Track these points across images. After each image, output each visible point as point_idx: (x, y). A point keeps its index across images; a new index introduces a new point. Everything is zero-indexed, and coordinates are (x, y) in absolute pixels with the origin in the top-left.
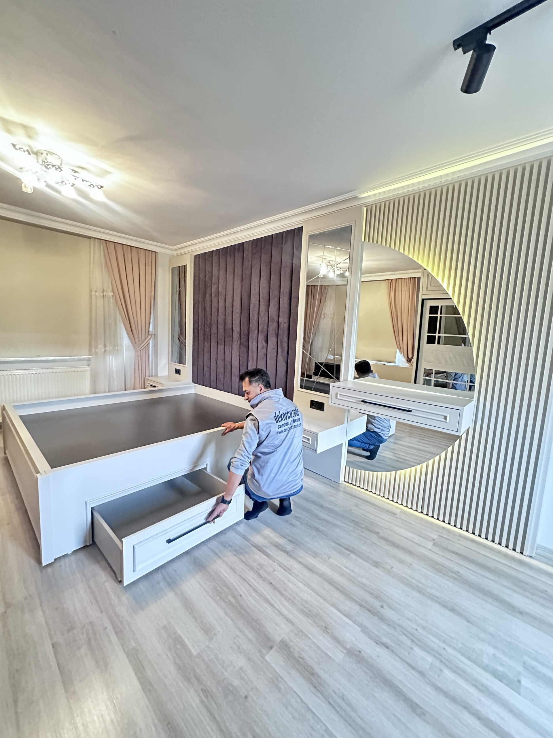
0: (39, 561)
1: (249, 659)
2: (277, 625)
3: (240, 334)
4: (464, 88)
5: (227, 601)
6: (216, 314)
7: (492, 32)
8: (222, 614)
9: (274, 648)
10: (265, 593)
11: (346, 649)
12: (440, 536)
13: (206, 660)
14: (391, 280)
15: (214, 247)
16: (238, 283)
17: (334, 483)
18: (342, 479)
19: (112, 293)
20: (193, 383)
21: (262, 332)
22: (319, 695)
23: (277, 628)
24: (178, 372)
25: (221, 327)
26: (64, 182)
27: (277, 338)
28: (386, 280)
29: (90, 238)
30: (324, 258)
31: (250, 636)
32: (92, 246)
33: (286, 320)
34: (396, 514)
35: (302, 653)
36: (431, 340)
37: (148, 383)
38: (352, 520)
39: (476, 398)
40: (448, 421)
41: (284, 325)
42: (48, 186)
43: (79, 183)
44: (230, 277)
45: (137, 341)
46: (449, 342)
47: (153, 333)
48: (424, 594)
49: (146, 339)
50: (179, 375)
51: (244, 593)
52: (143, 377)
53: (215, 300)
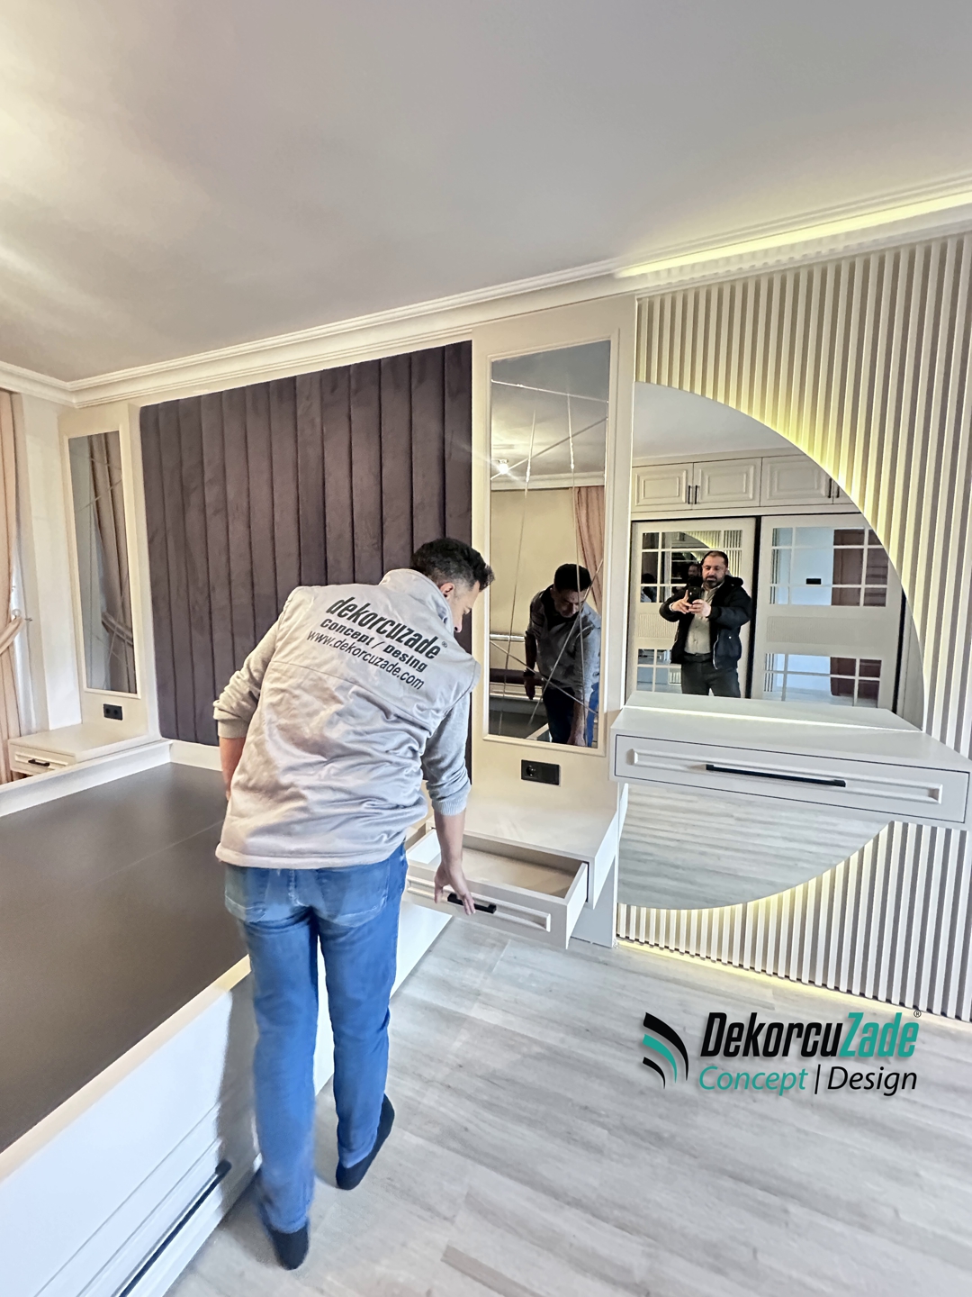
6: (224, 559)
15: (201, 386)
17: (596, 949)
18: (612, 934)
20: (164, 737)
24: (113, 712)
37: (18, 757)
40: (940, 801)
44: (258, 464)
47: (24, 616)
49: (1, 633)
50: (119, 721)
53: (216, 525)
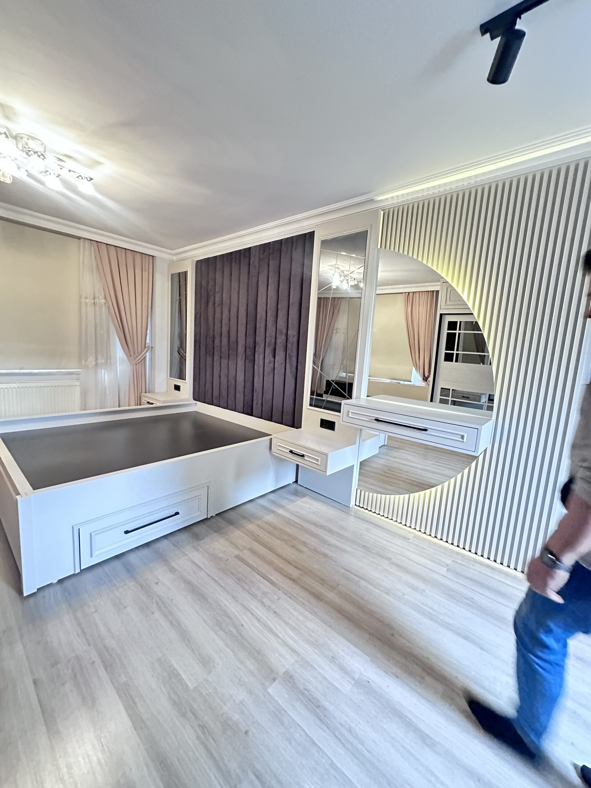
0: (20, 591)
1: (250, 692)
2: (281, 655)
3: (246, 347)
4: (491, 79)
5: (227, 631)
6: (220, 324)
7: (522, 16)
8: (222, 645)
9: (277, 680)
10: (268, 622)
11: (354, 679)
12: (454, 561)
13: (204, 694)
14: (408, 294)
15: (218, 252)
16: (243, 291)
17: (345, 507)
18: (353, 503)
19: (105, 301)
20: (194, 400)
21: (269, 344)
22: (325, 728)
23: (281, 659)
24: (177, 388)
25: (225, 341)
26: (48, 171)
27: (285, 352)
28: (402, 293)
29: (79, 238)
30: (337, 268)
31: (252, 667)
32: (82, 247)
33: (295, 333)
34: (409, 539)
35: (307, 684)
36: (449, 358)
37: (144, 400)
38: (363, 546)
39: (494, 417)
40: (465, 441)
41: (293, 339)
42: (30, 175)
43: (65, 174)
44: (235, 285)
45: (132, 354)
46: (467, 359)
47: (150, 346)
48: (436, 622)
49: (142, 351)
50: (178, 391)
51: (246, 623)
52: (139, 391)
53: (218, 310)
